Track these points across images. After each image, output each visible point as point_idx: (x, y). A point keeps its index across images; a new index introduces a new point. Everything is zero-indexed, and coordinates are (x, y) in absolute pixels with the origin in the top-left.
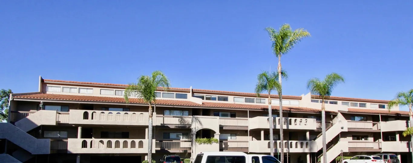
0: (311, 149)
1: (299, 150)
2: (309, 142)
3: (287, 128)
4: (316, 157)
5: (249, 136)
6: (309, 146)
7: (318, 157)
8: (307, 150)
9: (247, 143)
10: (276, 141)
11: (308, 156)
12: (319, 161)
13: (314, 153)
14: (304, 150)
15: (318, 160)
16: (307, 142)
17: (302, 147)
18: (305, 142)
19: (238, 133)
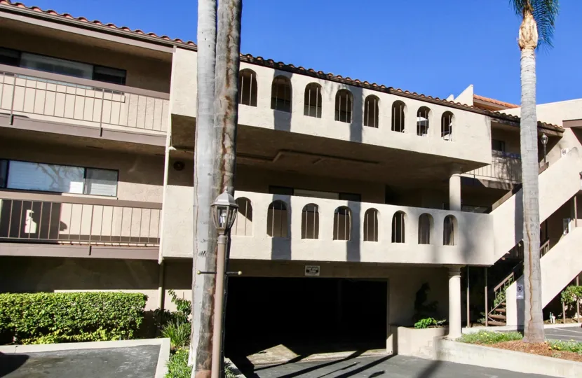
0: (468, 249)
1: (412, 252)
2: (459, 216)
3: (352, 136)
4: (486, 288)
5: (169, 183)
6: (457, 237)
7: (495, 289)
8: (450, 255)
9: (155, 212)
10: (282, 197)
11: (455, 283)
12: (496, 305)
13: (481, 269)
14: (435, 252)
15: (495, 301)
16: (452, 217)
17: (424, 238)
18: (439, 216)
19: (131, 170)
